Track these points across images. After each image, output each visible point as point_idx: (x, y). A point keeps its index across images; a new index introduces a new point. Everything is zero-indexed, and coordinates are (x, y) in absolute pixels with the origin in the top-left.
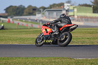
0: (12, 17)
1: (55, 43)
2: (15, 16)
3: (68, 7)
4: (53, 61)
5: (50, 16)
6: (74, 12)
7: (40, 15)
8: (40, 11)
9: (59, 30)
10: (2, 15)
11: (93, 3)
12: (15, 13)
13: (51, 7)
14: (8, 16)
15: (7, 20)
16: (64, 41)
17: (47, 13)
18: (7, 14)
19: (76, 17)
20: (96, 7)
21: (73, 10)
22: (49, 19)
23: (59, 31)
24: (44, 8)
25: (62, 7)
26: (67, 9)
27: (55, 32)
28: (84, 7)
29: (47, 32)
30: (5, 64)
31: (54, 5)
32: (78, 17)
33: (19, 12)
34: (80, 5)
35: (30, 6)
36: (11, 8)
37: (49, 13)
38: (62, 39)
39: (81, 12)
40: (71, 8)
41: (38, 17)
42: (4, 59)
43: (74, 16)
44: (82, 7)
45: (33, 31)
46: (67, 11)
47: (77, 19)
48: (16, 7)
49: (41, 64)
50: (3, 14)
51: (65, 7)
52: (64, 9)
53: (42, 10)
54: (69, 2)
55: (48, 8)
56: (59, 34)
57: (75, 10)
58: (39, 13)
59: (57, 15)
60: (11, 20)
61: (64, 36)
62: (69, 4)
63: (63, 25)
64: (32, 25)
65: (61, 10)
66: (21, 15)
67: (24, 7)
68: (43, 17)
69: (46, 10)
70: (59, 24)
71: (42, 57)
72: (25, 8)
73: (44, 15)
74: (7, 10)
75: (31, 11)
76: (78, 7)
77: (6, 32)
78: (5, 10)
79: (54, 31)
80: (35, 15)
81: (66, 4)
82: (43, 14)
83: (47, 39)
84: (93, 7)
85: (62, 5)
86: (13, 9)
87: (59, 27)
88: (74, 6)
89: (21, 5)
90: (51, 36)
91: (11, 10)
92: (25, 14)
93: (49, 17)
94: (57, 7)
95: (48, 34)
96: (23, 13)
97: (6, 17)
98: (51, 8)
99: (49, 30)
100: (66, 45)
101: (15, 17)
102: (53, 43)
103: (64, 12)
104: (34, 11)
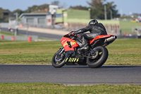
3: (54, 11)
4: (33, 88)
5: (29, 23)
6: (63, 17)
7: (14, 22)
8: (15, 16)
9: (89, 43)
11: (90, 4)
13: (30, 10)
17: (24, 19)
19: (66, 24)
20: (95, 10)
21: (61, 15)
22: (28, 27)
23: (89, 45)
24: (20, 12)
25: (46, 10)
26: (52, 13)
27: (83, 46)
28: (78, 11)
31: (34, 8)
32: (69, 25)
34: (71, 8)
37: (27, 19)
39: (74, 18)
40: (59, 12)
41: (12, 25)
43: (63, 23)
44: (75, 11)
45: (5, 45)
46: (53, 16)
47: (67, 28)
49: (16, 93)
51: (50, 11)
52: (49, 14)
53: (17, 14)
54: (55, 3)
55: (26, 12)
56: (88, 50)
57: (65, 15)
58: (13, 20)
59: (39, 22)
61: (97, 53)
62: (56, 7)
64: (3, 36)
65: (45, 15)
68: (18, 24)
69: (22, 14)
70: (89, 34)
71: (17, 83)
75: (2, 16)
76: (70, 10)
79: (80, 44)
80: (8, 22)
81: (51, 7)
82: (19, 20)
84: (91, 11)
85: (46, 7)
87: (88, 39)
88: (64, 9)
90: (76, 52)
93: (28, 25)
94: (39, 11)
95: (72, 49)
98: (30, 12)
99: (73, 43)
100: (100, 66)
102: (79, 63)
103: (49, 17)
104: (6, 16)
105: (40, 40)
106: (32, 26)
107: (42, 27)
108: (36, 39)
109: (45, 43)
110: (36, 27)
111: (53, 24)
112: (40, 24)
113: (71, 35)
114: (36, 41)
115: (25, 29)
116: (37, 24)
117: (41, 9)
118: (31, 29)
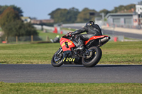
0: (59, 25)
1: (78, 62)
2: (64, 23)
3: (141, 11)
5: (115, 23)
8: (101, 16)
9: (84, 43)
10: (45, 22)
12: (64, 19)
13: (116, 10)
14: (55, 23)
15: (53, 29)
16: (91, 59)
17: (110, 19)
18: (52, 21)
22: (114, 27)
23: (85, 46)
24: (106, 12)
25: (133, 10)
26: (139, 13)
29: (68, 47)
30: (50, 92)
31: (121, 8)
33: (70, 17)
35: (86, 9)
36: (59, 12)
37: (113, 19)
38: (88, 57)
42: (48, 86)
46: (140, 16)
48: (65, 10)
49: (102, 93)
50: (47, 20)
51: (137, 11)
52: (136, 13)
53: (103, 14)
55: (112, 12)
58: (99, 20)
59: (125, 22)
60: (58, 29)
61: (91, 53)
63: (89, 36)
65: (132, 15)
66: (73, 22)
67: (77, 10)
68: (104, 24)
69: (109, 14)
70: (85, 35)
71: (103, 83)
72: (79, 12)
73: (105, 23)
74: (52, 14)
75: (88, 16)
77: (51, 46)
78: (50, 14)
79: (77, 45)
81: (138, 7)
82: (105, 20)
83: (67, 56)
85: (132, 7)
86: (61, 13)
87: (84, 40)
89: (73, 8)
91: (59, 15)
92: (78, 20)
93: (114, 25)
94: (125, 10)
96: (76, 18)
97: (51, 25)
98: (116, 12)
101: (64, 25)
102: (75, 62)
103: (136, 17)
104: (92, 16)
105: (126, 40)
106: (119, 26)
107: (129, 27)
108: (122, 39)
109: (132, 43)
110: (122, 27)
111: (139, 24)
112: (127, 24)
113: (69, 36)
114: (122, 41)
115: (112, 29)
116: (123, 24)
117: (127, 9)
118: (117, 29)
